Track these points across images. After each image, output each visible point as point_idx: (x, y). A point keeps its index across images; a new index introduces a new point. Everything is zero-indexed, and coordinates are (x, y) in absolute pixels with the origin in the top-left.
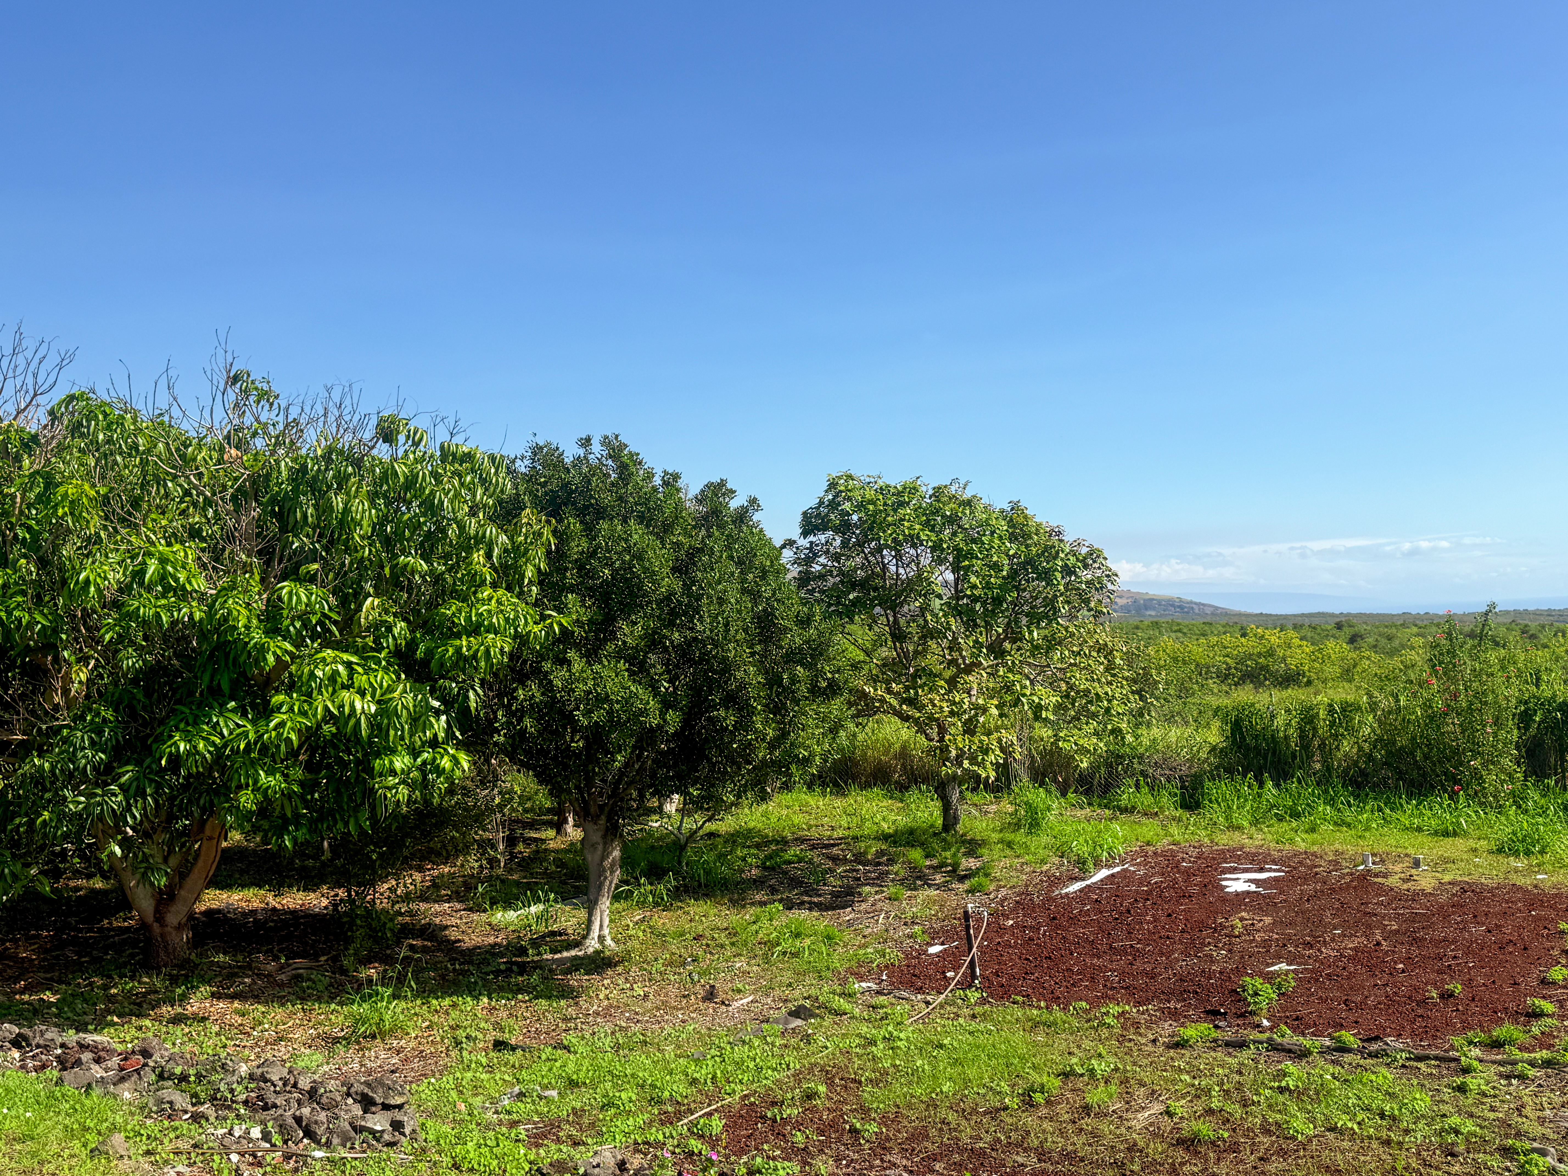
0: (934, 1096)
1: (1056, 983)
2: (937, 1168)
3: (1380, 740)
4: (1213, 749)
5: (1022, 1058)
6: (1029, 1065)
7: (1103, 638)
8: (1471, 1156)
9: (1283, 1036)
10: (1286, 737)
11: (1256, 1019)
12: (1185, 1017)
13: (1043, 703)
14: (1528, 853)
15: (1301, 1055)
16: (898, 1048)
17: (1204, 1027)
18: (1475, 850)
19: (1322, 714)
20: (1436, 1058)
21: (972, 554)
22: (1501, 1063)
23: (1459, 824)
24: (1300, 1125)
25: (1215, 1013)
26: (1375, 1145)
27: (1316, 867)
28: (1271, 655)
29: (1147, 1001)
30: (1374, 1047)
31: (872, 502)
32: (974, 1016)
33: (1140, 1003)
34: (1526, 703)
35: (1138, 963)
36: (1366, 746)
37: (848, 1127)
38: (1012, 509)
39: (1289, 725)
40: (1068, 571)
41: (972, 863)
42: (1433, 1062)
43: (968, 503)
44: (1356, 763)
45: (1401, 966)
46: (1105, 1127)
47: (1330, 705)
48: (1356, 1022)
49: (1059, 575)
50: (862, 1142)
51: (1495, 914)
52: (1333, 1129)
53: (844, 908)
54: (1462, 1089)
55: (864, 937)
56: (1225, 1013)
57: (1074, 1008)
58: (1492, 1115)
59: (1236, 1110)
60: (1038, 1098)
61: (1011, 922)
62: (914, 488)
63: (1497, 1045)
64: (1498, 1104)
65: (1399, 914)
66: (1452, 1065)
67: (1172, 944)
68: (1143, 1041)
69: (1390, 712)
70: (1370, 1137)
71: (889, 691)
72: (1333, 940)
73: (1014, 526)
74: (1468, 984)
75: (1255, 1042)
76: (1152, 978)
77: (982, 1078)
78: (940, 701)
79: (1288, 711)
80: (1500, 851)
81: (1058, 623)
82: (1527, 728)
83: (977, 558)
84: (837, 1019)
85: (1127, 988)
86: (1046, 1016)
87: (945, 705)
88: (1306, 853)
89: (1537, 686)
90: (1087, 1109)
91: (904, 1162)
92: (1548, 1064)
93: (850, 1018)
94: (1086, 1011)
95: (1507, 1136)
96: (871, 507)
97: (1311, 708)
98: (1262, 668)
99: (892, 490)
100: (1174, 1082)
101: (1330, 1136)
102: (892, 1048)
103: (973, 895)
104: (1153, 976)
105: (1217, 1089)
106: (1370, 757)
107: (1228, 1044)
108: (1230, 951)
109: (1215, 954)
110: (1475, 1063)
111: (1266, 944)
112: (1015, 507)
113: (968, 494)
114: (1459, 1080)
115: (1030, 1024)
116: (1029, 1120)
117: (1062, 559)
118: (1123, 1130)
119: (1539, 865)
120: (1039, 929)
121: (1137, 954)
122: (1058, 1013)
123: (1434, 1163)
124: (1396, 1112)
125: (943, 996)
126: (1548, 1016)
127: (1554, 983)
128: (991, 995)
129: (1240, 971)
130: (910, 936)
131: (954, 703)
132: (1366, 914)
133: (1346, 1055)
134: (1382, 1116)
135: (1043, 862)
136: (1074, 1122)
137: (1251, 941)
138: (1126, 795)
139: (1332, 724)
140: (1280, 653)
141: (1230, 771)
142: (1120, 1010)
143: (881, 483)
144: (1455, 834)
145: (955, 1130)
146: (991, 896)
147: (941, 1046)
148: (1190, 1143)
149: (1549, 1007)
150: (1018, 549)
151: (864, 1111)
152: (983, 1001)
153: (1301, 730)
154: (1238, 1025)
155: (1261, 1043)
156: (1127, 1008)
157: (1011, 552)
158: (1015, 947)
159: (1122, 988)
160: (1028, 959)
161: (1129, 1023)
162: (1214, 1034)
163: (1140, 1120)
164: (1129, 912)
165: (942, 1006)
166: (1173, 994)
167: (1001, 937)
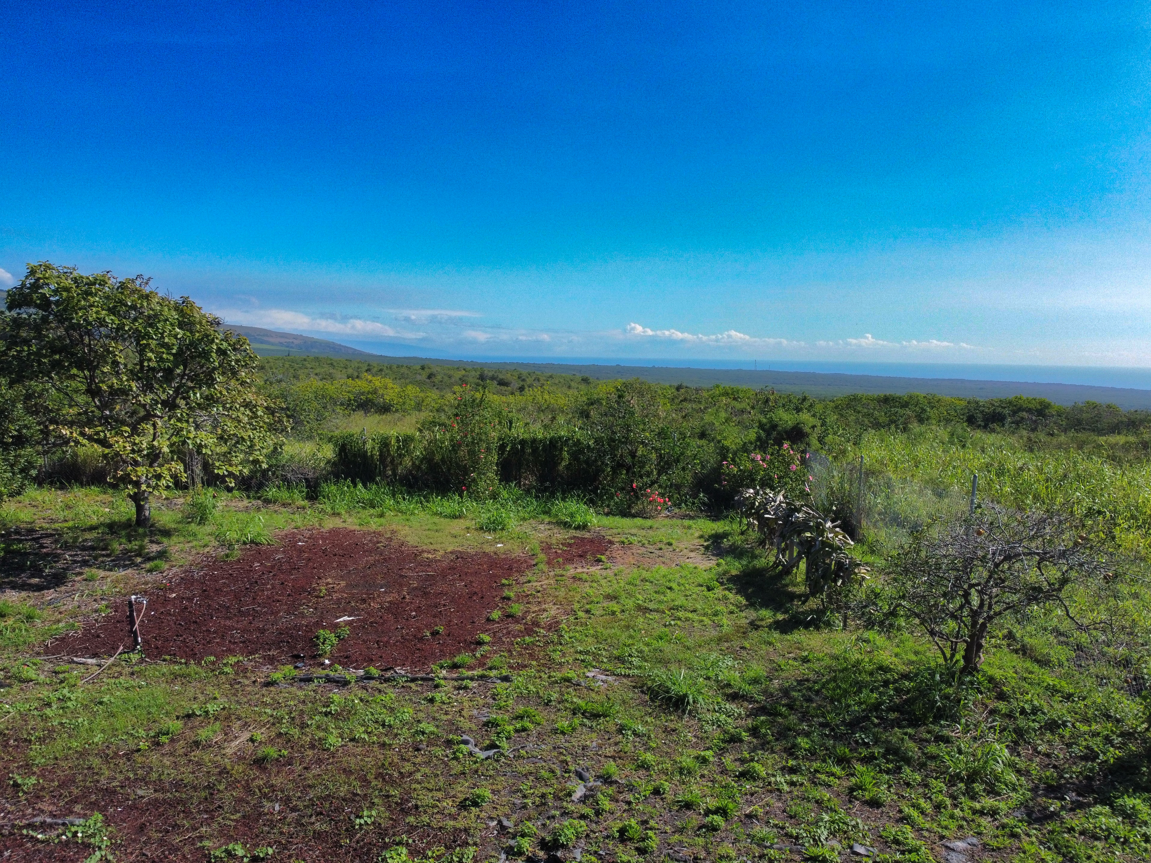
0: (87, 746)
1: (197, 642)
2: (75, 810)
3: (425, 458)
4: (329, 462)
5: (160, 707)
6: (164, 711)
7: (250, 397)
8: (429, 749)
9: (336, 671)
10: (372, 456)
11: (321, 660)
12: (278, 661)
13: (203, 443)
14: (495, 530)
15: (343, 683)
16: (68, 707)
17: (288, 669)
18: (468, 528)
19: (393, 442)
20: (422, 679)
21: (148, 336)
22: (456, 680)
23: (462, 511)
24: (333, 740)
25: (297, 657)
26: (376, 748)
27: (378, 543)
28: (375, 393)
29: (256, 651)
30: (388, 674)
31: (67, 290)
32: (132, 674)
33: (251, 653)
34: (503, 440)
35: (255, 622)
36: (417, 463)
37: (11, 783)
38: (183, 303)
39: (374, 448)
40: (222, 352)
41: (155, 548)
42: (420, 682)
43: (147, 297)
44: (411, 471)
45: (414, 613)
46: (207, 757)
47: (398, 437)
48: (381, 657)
49: (214, 355)
50: (20, 794)
51: (471, 574)
52: (353, 740)
53: (49, 589)
54: (432, 701)
55: (60, 613)
56: (304, 657)
57: (205, 662)
58: (445, 718)
59: (295, 732)
60: (164, 739)
61: (174, 595)
62: (104, 281)
63: (455, 666)
64: (449, 709)
65: (419, 576)
66: (430, 683)
67: (280, 605)
68: (247, 682)
69: (431, 442)
70: (374, 743)
71: (83, 434)
72: (379, 596)
73: (183, 316)
74: (448, 625)
75: (317, 678)
76: (263, 633)
77: (126, 727)
78: (123, 442)
79: (373, 440)
80: (481, 528)
81: (215, 389)
82: (502, 454)
83: (153, 338)
84: (24, 686)
85: (244, 642)
86: (185, 670)
87: (127, 445)
88: (374, 532)
89: (510, 430)
90: (197, 744)
91: (51, 808)
92: (482, 677)
93: (35, 684)
94: (213, 663)
95: (451, 732)
96: (65, 294)
97: (387, 438)
98: (370, 401)
99: (84, 280)
100: (260, 714)
101: (350, 744)
102: (63, 708)
103: (151, 574)
104: (262, 631)
105: (287, 717)
106: (419, 468)
107: (301, 680)
108: (316, 609)
109: (306, 611)
110: (442, 682)
111: (339, 601)
112: (185, 301)
113: (147, 290)
114: (430, 695)
115: (172, 676)
116: (154, 758)
117: (217, 344)
118: (219, 758)
119: (499, 538)
120: (193, 599)
121: (256, 615)
122: (193, 666)
123: (407, 757)
124: (392, 723)
125: (113, 659)
126: (486, 643)
127: (493, 620)
128: (148, 656)
129: (318, 625)
130: (96, 611)
131: (135, 444)
132: (401, 576)
133: (371, 681)
134: (383, 725)
135: (206, 546)
136: (186, 755)
137: (330, 600)
138: (271, 492)
139: (399, 448)
140: (381, 392)
141: (337, 476)
142: (236, 660)
143: (75, 274)
144: (460, 517)
145: (97, 774)
146: (164, 574)
147: (101, 703)
148: (260, 763)
149: (486, 638)
150: (184, 334)
151: (27, 768)
152: (142, 661)
153: (381, 451)
154: (310, 665)
155: (321, 678)
156: (241, 658)
157: (179, 336)
158: (174, 615)
159: (241, 642)
160: (180, 624)
161: (240, 669)
162: (295, 673)
163: (231, 749)
164: (256, 582)
165: (109, 668)
166: (273, 644)
167: (164, 607)
